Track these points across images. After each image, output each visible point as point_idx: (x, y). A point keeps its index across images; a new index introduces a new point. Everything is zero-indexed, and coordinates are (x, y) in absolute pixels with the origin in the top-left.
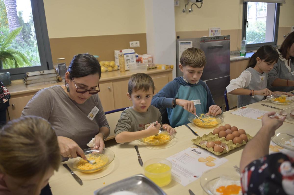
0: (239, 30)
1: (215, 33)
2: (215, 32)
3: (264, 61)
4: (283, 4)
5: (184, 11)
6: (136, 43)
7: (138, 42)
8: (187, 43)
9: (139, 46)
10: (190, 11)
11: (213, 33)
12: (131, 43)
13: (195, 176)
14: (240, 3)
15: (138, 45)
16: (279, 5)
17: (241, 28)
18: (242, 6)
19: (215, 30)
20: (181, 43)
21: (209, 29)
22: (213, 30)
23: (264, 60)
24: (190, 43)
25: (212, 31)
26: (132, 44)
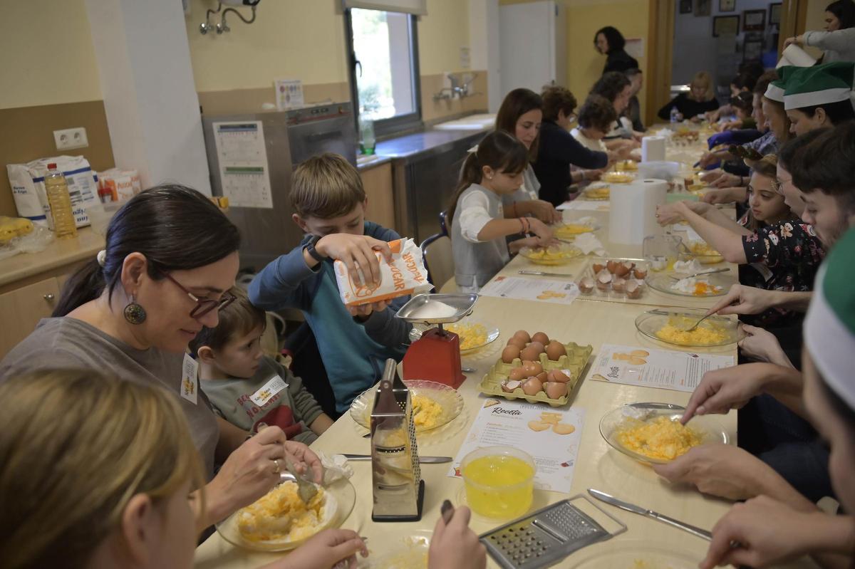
0: (342, 85)
1: (291, 95)
2: (289, 92)
3: (504, 172)
4: (423, 18)
5: (203, 31)
6: (76, 135)
7: (82, 130)
8: (243, 126)
9: (88, 145)
10: (219, 31)
11: (285, 94)
12: (57, 134)
13: (565, 465)
14: (337, 13)
15: (83, 140)
16: (415, 18)
17: (345, 78)
18: (341, 18)
19: (289, 85)
20: (222, 127)
21: (273, 84)
22: (285, 85)
23: (501, 170)
24: (253, 127)
25: (282, 89)
26: (63, 137)
